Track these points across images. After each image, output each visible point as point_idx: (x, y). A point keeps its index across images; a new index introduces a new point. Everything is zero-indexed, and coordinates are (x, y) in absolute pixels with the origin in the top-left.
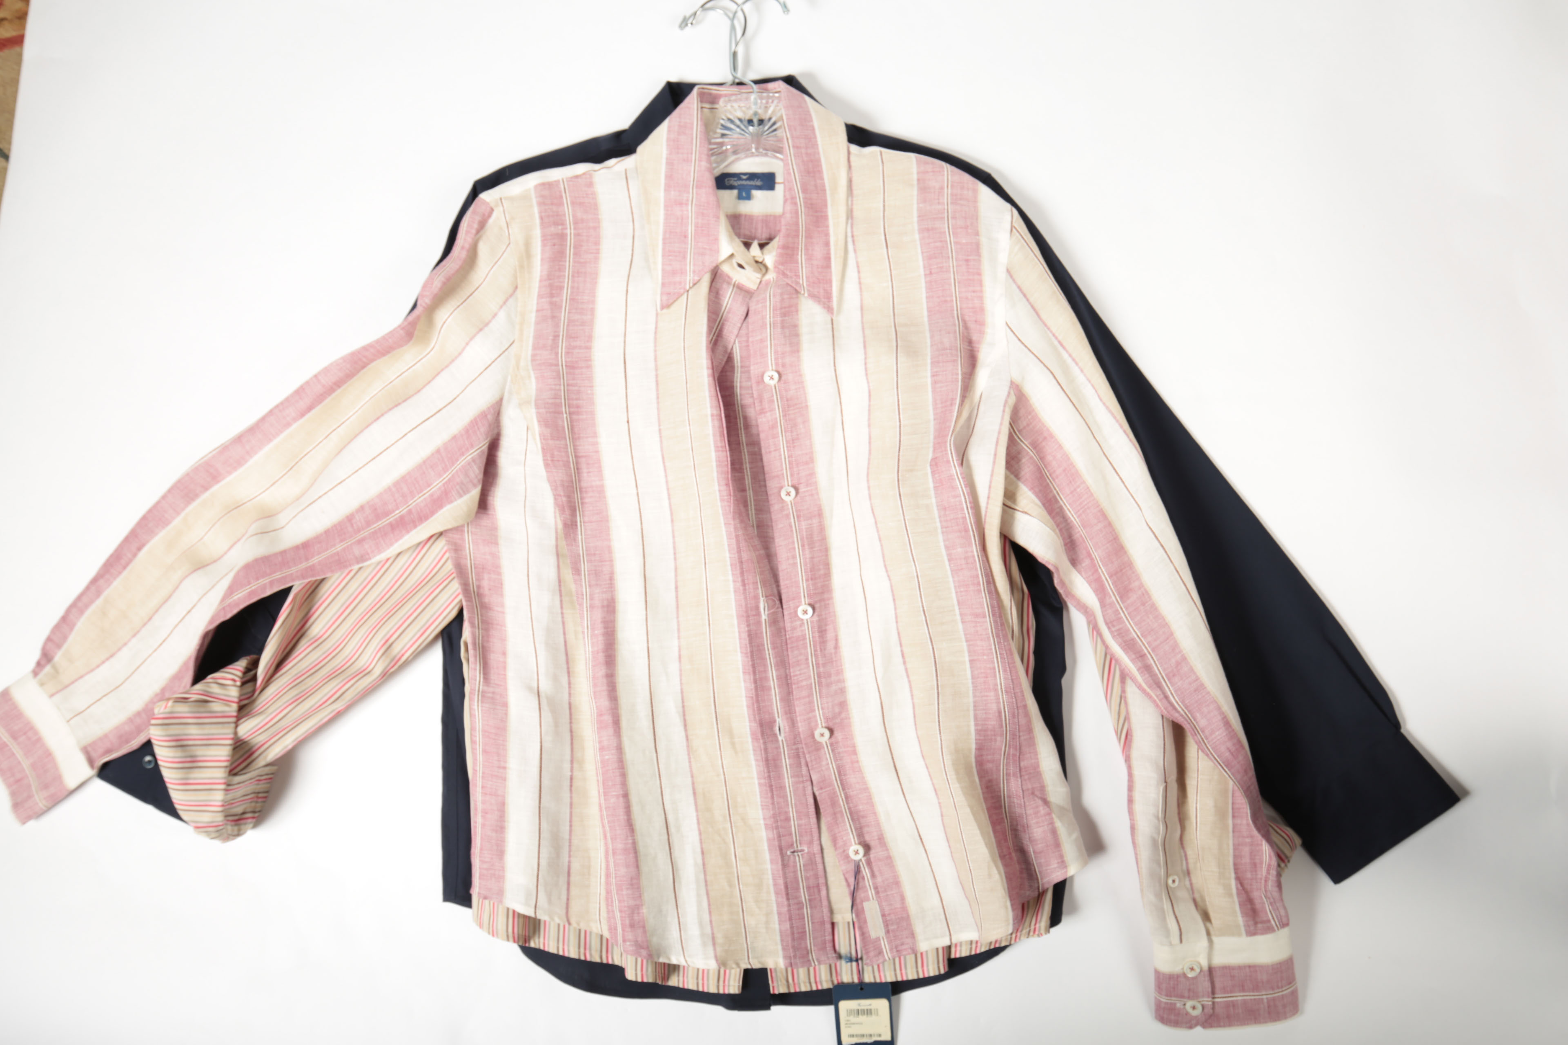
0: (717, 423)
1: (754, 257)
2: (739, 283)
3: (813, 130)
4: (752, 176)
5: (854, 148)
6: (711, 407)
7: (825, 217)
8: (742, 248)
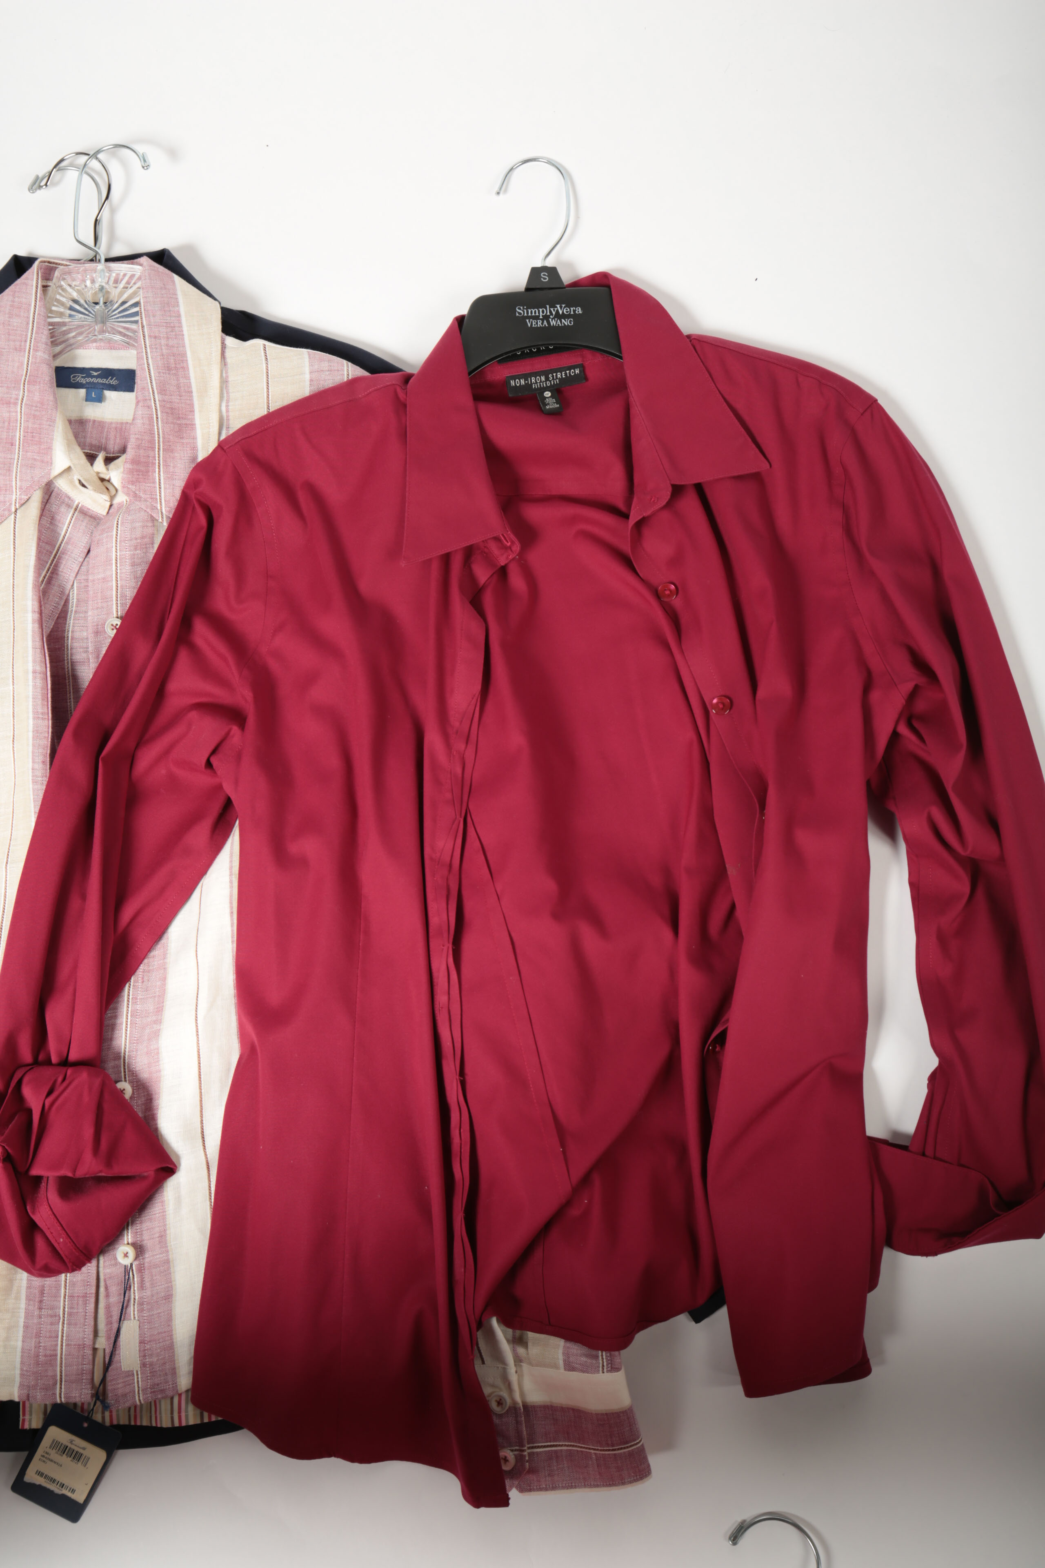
0: (39, 683)
1: (98, 473)
2: (82, 506)
3: (179, 316)
4: (107, 373)
5: (231, 341)
6: (34, 661)
7: (192, 426)
8: (84, 460)
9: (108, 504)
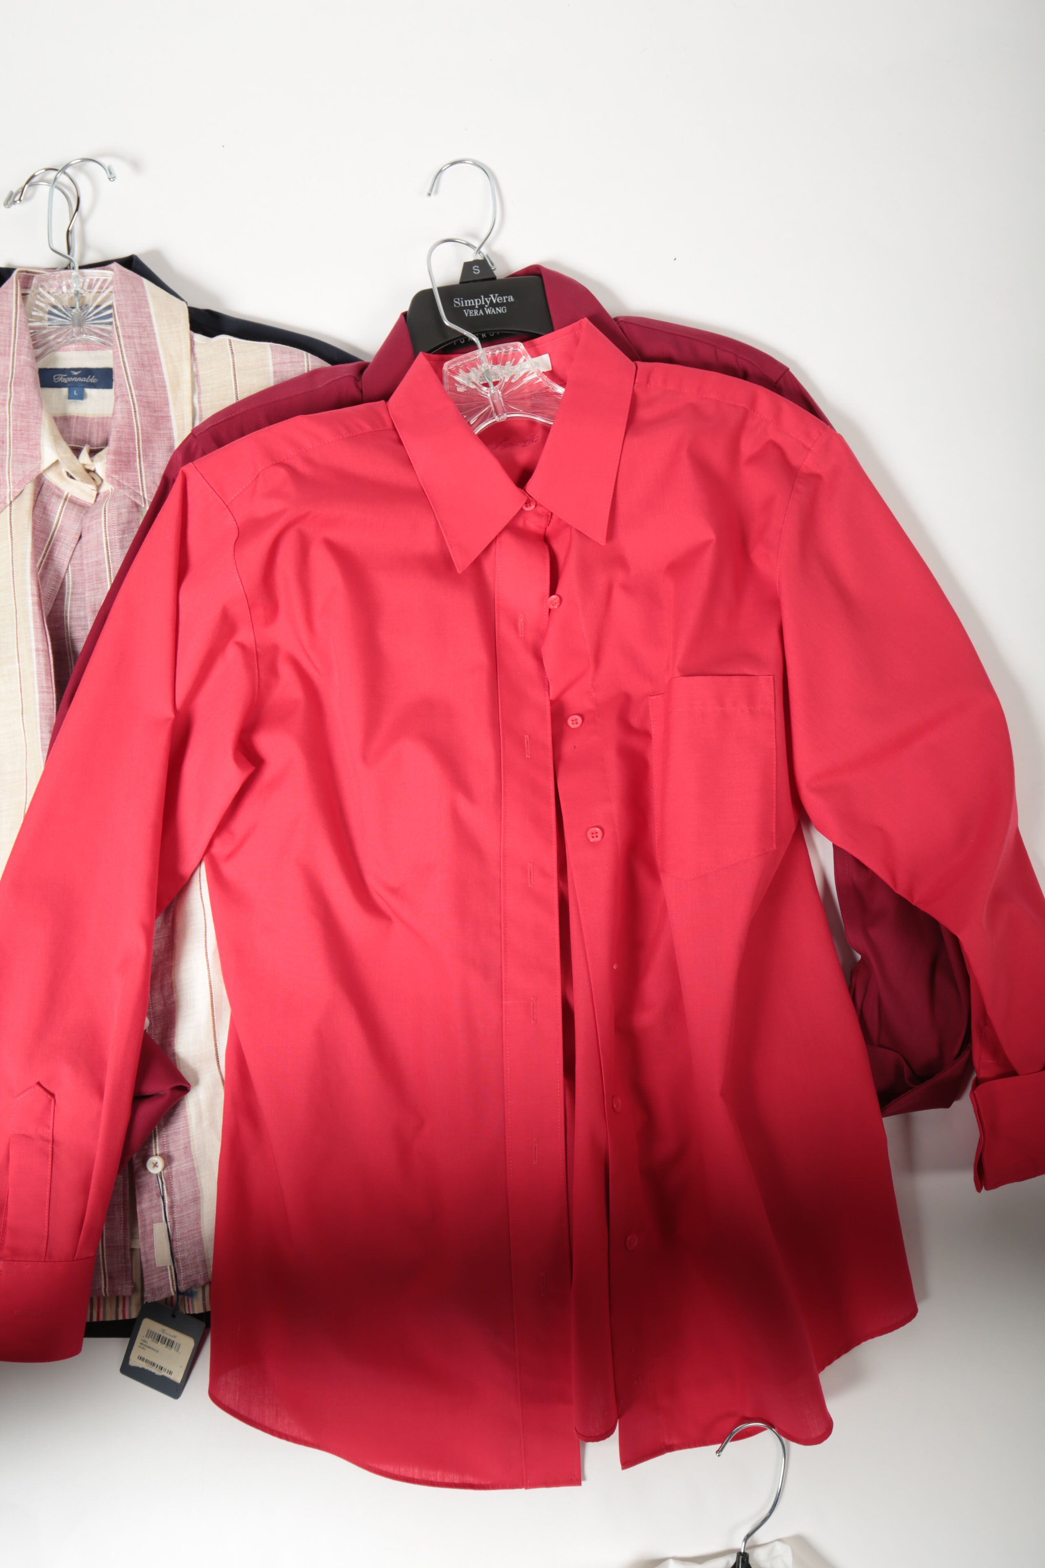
1: (84, 465)
2: (72, 496)
5: (199, 338)
9: (95, 493)
